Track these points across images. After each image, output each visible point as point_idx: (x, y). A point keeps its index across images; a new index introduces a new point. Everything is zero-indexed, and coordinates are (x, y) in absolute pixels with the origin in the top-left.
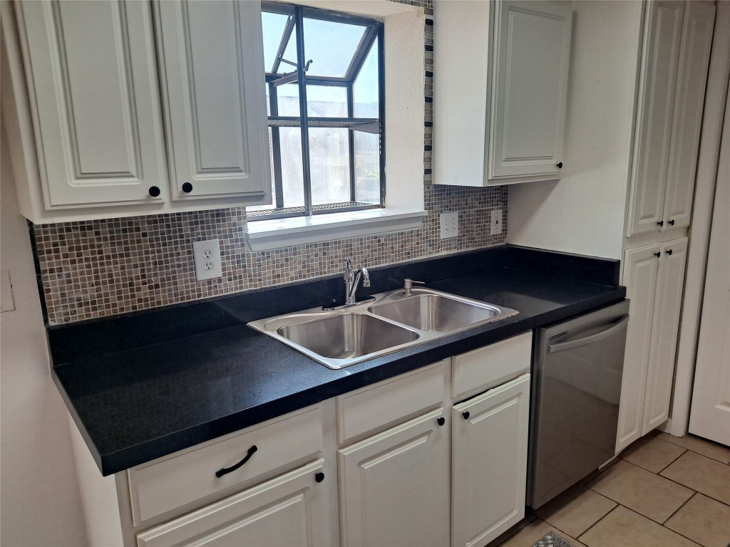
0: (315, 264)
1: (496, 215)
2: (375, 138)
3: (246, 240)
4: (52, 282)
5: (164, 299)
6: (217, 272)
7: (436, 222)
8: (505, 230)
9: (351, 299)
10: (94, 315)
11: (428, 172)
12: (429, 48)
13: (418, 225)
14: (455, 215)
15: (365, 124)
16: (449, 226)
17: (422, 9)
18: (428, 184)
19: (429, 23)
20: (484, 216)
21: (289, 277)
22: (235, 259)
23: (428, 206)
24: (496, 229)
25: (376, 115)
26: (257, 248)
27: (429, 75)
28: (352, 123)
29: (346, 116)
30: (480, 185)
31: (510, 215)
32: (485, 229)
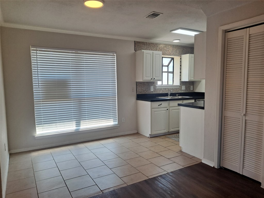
0: (164, 91)
1: (192, 87)
2: (172, 74)
3: (156, 87)
4: (137, 89)
5: (147, 93)
6: (153, 90)
7: (181, 87)
8: (193, 89)
9: (169, 96)
10: (141, 94)
11: (180, 79)
12: (181, 62)
13: (179, 87)
14: (185, 86)
15: (170, 72)
16: (183, 88)
17: (180, 57)
18: (180, 81)
19: (181, 58)
20: (189, 87)
21: (161, 92)
22: (155, 89)
23: (180, 84)
24: (192, 89)
25: (172, 71)
26: (157, 88)
27: (181, 65)
28: (168, 72)
29: (167, 71)
30: (188, 81)
31: (194, 87)
32: (190, 89)
